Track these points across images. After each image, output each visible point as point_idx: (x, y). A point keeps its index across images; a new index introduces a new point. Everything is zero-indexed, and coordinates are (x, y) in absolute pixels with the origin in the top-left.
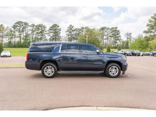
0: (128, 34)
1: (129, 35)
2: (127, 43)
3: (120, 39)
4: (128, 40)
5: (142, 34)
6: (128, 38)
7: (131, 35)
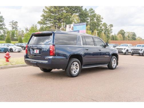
0: (13, 22)
1: (14, 24)
2: (13, 34)
3: (5, 28)
4: (14, 30)
5: (36, 25)
6: (13, 28)
7: (17, 24)
